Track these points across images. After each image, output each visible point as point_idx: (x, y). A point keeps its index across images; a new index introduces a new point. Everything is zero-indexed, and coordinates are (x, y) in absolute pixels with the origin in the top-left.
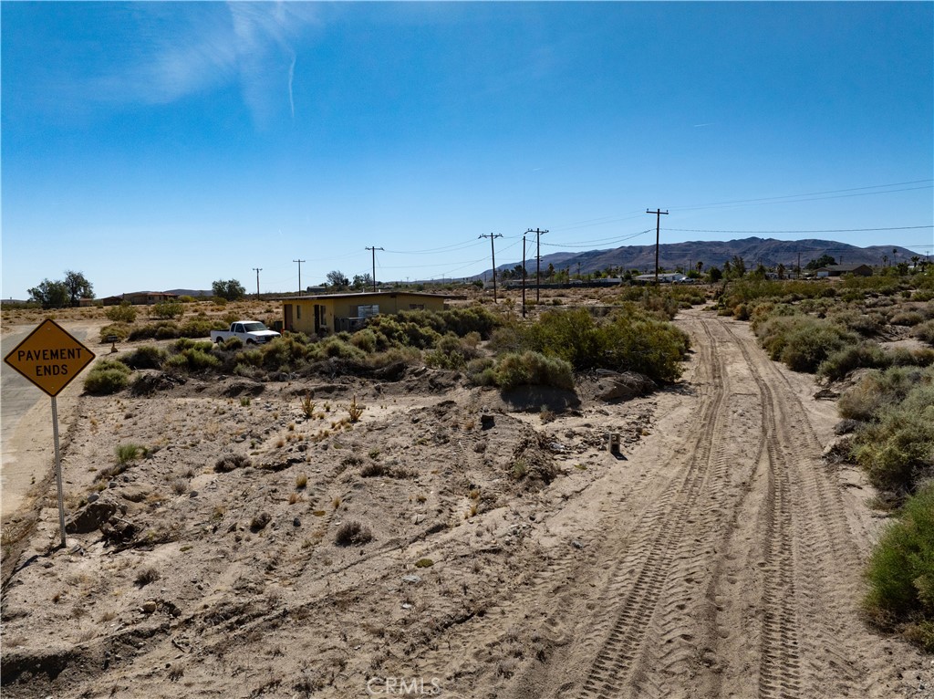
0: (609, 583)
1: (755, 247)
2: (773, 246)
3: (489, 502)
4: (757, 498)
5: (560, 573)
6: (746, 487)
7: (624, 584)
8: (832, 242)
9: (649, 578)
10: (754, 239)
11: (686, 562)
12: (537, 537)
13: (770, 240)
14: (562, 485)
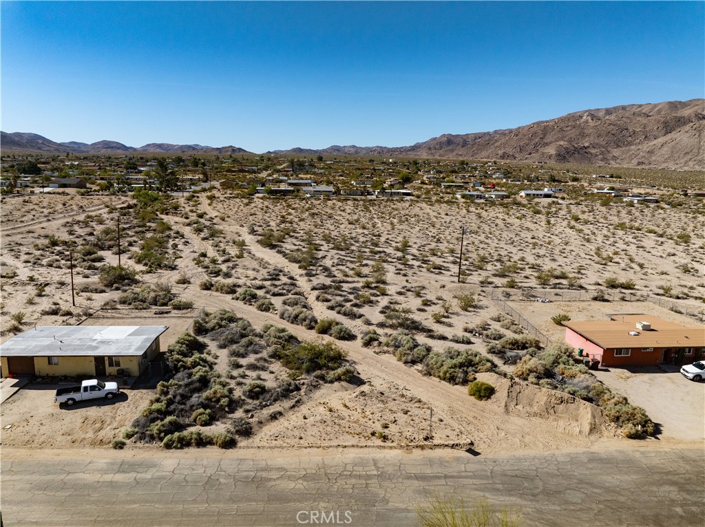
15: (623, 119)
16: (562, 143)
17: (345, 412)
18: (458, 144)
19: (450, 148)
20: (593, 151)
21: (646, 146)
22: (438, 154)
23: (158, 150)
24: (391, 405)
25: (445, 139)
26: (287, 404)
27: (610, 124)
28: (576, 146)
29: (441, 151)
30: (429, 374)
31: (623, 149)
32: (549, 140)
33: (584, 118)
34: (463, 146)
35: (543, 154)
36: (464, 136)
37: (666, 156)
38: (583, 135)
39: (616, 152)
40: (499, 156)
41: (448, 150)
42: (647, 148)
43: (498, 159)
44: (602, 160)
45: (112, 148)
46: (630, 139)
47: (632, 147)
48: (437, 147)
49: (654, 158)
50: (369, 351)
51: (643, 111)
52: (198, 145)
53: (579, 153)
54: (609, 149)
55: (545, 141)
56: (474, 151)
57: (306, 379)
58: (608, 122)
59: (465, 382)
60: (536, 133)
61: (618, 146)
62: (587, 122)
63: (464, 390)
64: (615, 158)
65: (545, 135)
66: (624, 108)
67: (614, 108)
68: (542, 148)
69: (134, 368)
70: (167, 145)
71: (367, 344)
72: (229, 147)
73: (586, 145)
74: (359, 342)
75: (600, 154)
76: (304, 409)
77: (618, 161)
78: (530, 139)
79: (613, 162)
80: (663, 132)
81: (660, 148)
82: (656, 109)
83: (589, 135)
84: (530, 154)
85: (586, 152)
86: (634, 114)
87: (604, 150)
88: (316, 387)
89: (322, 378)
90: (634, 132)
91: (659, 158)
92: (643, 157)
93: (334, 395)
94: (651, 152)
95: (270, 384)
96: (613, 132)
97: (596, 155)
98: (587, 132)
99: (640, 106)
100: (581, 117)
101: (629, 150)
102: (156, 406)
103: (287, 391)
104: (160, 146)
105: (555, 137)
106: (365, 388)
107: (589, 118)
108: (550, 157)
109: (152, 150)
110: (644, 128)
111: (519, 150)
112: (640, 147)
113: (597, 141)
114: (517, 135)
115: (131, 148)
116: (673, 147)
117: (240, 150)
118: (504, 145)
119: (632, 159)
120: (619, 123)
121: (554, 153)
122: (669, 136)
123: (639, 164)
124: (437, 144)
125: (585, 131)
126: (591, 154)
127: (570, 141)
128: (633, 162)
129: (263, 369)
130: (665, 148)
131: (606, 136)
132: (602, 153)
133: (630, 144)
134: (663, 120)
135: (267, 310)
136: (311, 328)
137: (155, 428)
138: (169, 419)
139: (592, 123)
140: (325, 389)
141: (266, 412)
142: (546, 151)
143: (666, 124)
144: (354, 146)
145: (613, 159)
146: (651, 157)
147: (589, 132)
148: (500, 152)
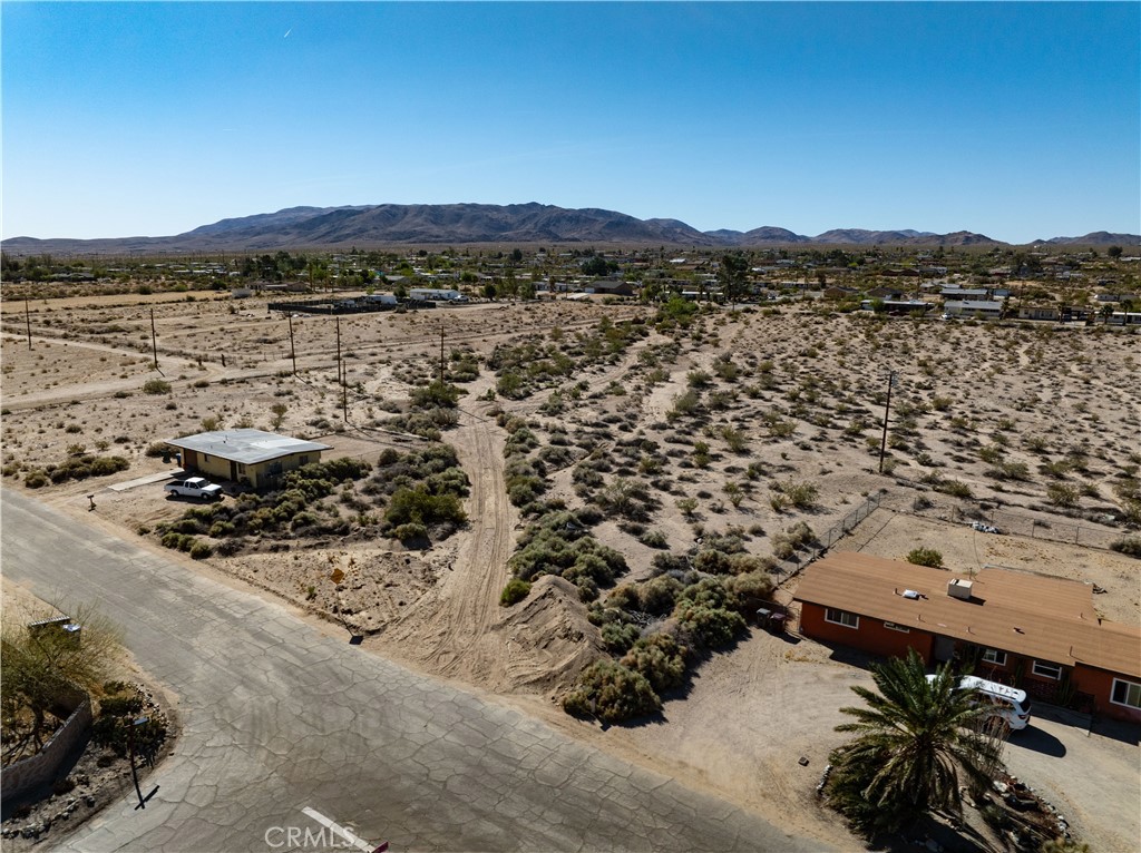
0: (457, 605)
1: (535, 215)
2: (554, 214)
3: (424, 591)
4: (486, 580)
5: (447, 604)
6: (484, 577)
7: (460, 604)
8: (615, 213)
9: (464, 603)
10: (534, 204)
11: (471, 599)
12: (439, 597)
13: (552, 207)
14: (440, 582)
23: (844, 240)
45: (773, 237)
50: (514, 523)
52: (911, 231)
69: (254, 479)
70: (860, 231)
71: (524, 514)
72: (960, 233)
104: (848, 233)
109: (834, 240)
115: (803, 237)
117: (980, 237)
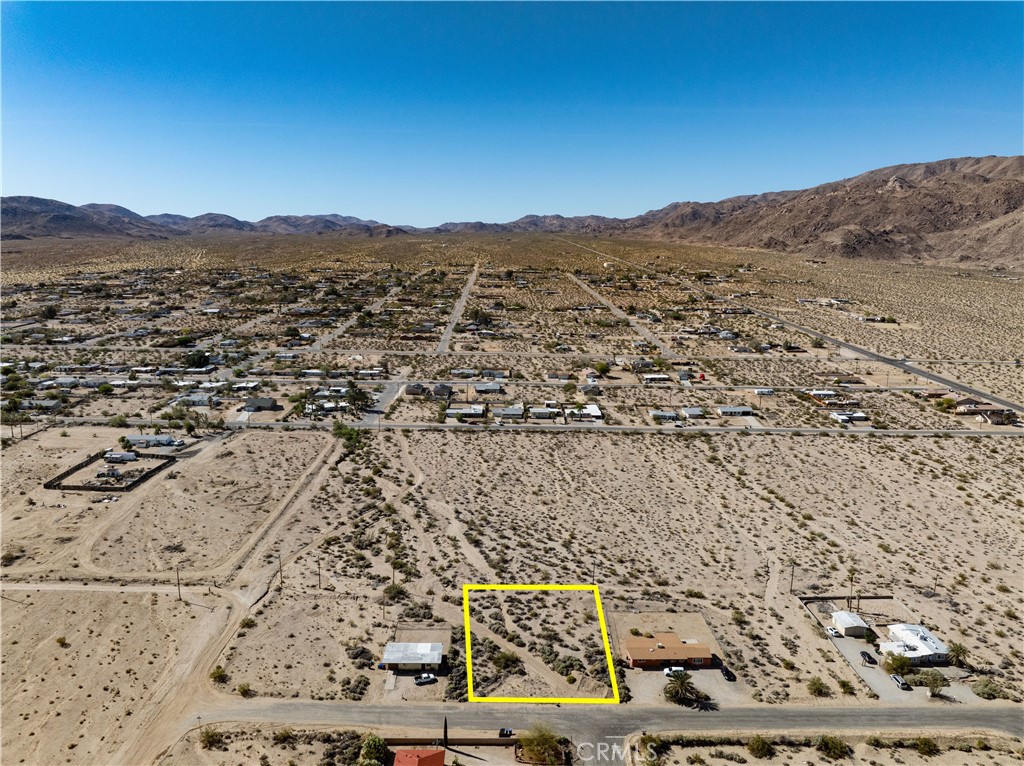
15: (947, 186)
16: (852, 227)
17: (518, 689)
18: (708, 219)
19: (694, 225)
20: (898, 238)
21: (974, 232)
22: (678, 234)
24: (535, 686)
25: (688, 210)
26: (497, 684)
27: (926, 195)
28: (872, 231)
29: (682, 230)
30: (553, 670)
31: (942, 234)
32: (835, 220)
33: (890, 184)
34: (714, 224)
35: (824, 244)
36: (717, 204)
37: (1004, 247)
38: (886, 212)
39: (932, 239)
40: (762, 244)
41: (692, 229)
42: (978, 233)
43: (762, 247)
44: (909, 252)
46: (954, 217)
47: (956, 232)
48: (677, 222)
49: (985, 250)
50: (530, 654)
51: (979, 172)
52: (335, 216)
53: (876, 242)
54: (922, 234)
55: (830, 220)
56: (728, 232)
57: (503, 672)
58: (923, 191)
59: (567, 675)
60: (818, 208)
61: (937, 229)
62: (893, 191)
63: (565, 678)
64: (929, 248)
65: (830, 210)
66: (953, 163)
67: (940, 163)
68: (825, 234)
69: (437, 667)
70: (296, 217)
71: (530, 650)
73: (889, 228)
74: (527, 648)
75: (908, 242)
76: (503, 687)
77: (934, 253)
78: (809, 217)
79: (925, 255)
80: (1004, 207)
81: (995, 235)
82: (1000, 168)
83: (894, 212)
84: (807, 242)
85: (886, 240)
86: (964, 177)
87: (914, 235)
88: (507, 676)
89: (510, 672)
90: (961, 207)
91: (992, 250)
92: (970, 247)
93: (514, 681)
94: (982, 240)
95: (490, 675)
96: (930, 207)
97: (902, 245)
98: (892, 206)
99: (978, 161)
100: (886, 182)
101: (952, 236)
102: (452, 686)
103: (497, 679)
104: (285, 220)
105: (845, 215)
106: (526, 677)
107: (897, 184)
108: (834, 249)
109: (275, 227)
110: (977, 200)
111: (792, 233)
112: (966, 232)
113: (905, 222)
114: (791, 211)
115: (246, 223)
116: (1015, 233)
118: (772, 225)
119: (954, 250)
120: (940, 192)
121: (840, 243)
122: (1011, 216)
123: (963, 259)
124: (678, 217)
125: (890, 206)
126: (894, 242)
127: (864, 223)
128: (955, 254)
129: (486, 666)
130: (1003, 236)
131: (920, 213)
132: (911, 241)
133: (953, 226)
134: (1004, 188)
135: (482, 622)
136: (504, 637)
137: (455, 694)
138: (458, 691)
139: (900, 193)
140: (511, 677)
141: (490, 688)
142: (828, 240)
143: (1008, 195)
144: (558, 217)
145: (926, 251)
146: (981, 247)
147: (894, 207)
148: (766, 236)
